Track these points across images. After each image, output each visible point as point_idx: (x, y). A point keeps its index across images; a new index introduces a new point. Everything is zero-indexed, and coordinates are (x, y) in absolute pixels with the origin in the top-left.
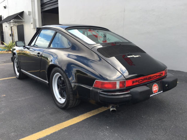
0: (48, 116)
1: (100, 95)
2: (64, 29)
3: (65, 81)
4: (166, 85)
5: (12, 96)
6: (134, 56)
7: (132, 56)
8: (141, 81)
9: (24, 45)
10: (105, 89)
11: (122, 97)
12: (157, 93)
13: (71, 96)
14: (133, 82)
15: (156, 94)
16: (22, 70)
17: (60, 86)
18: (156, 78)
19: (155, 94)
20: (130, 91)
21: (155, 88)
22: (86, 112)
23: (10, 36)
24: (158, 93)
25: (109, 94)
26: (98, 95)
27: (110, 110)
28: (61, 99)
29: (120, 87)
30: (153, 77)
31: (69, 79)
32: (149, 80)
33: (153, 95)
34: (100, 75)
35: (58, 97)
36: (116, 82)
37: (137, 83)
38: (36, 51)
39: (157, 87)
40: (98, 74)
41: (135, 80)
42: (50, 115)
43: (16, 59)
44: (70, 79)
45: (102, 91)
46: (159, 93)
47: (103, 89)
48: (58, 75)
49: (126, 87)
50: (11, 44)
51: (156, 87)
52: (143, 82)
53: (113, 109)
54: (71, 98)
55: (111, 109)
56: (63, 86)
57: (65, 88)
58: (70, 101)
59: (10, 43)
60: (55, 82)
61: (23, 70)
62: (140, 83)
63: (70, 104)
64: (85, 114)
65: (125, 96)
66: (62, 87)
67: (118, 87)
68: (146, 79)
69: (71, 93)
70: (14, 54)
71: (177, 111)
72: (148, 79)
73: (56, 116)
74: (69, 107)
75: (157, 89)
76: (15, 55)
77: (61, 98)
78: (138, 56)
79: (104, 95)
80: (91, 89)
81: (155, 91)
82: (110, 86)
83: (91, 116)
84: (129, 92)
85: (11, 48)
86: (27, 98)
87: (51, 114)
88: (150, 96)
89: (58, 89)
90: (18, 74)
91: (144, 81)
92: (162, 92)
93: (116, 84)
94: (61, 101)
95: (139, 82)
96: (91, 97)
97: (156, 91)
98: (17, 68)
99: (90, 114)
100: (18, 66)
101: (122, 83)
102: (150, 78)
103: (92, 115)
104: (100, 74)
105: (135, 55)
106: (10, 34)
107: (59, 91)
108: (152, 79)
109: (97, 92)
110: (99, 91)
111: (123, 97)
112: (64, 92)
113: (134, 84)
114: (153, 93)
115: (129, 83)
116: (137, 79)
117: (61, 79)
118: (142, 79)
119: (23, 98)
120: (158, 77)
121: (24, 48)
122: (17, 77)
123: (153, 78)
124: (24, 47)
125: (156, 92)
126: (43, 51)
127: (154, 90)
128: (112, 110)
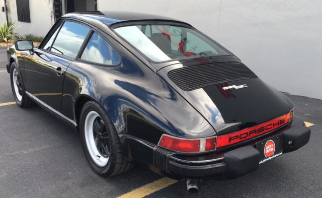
0: (76, 189)
1: (170, 162)
2: (108, 26)
3: (107, 128)
4: (290, 142)
5: (10, 145)
6: (234, 86)
7: (230, 87)
8: (245, 135)
9: (31, 47)
10: (179, 152)
11: (208, 168)
12: (272, 157)
13: (118, 156)
14: (230, 139)
15: (270, 158)
16: (26, 92)
17: (99, 135)
18: (272, 129)
19: (268, 159)
20: (224, 156)
21: (270, 148)
22: (145, 184)
23: (3, 11)
24: (274, 156)
25: (186, 161)
26: (167, 161)
27: (187, 188)
28: (99, 157)
29: (206, 149)
30: (268, 127)
31: (114, 124)
32: (259, 133)
33: (264, 161)
34: (169, 123)
35: (94, 154)
36: (199, 141)
37: (238, 140)
38: (53, 62)
39: (273, 147)
40: (165, 120)
41: (233, 135)
42: (80, 186)
43: (15, 70)
44: (116, 124)
45: (173, 156)
46: (276, 156)
47: (175, 152)
48: (93, 115)
49: (217, 148)
50: (5, 27)
51: (270, 146)
52: (248, 137)
53: (192, 187)
54: (118, 161)
55: (189, 187)
56: (103, 135)
57: (107, 139)
58: (117, 165)
59: (3, 26)
60: (90, 127)
61: (29, 92)
62: (242, 140)
63: (116, 170)
64: (142, 188)
65: (214, 167)
66: (102, 137)
67: (202, 148)
68: (255, 131)
69: (118, 151)
70: (12, 60)
71: (306, 186)
72: (257, 132)
73: (91, 190)
74: (114, 174)
75: (272, 149)
76: (14, 63)
77: (99, 155)
78: (241, 86)
79: (178, 163)
80: (154, 149)
81: (268, 153)
82: (189, 146)
83: (152, 192)
84: (223, 158)
85: (5, 36)
86: (37, 149)
87: (82, 185)
88: (260, 163)
89: (94, 139)
90: (20, 98)
91: (251, 135)
92: (281, 153)
93: (199, 144)
94: (100, 161)
95: (240, 138)
96: (154, 162)
97: (270, 152)
98: (18, 86)
99: (152, 188)
100: (20, 84)
101: (211, 142)
102: (262, 129)
103: (155, 191)
104: (168, 121)
105: (236, 85)
106: (3, 8)
107: (96, 142)
108: (265, 131)
109: (165, 156)
110: (169, 155)
111: (210, 167)
112: (105, 145)
113: (232, 142)
114: (265, 158)
115: (223, 141)
116: (238, 133)
117: (99, 122)
118: (247, 133)
119: (30, 150)
120: (276, 127)
121: (32, 52)
122: (18, 102)
123: (266, 129)
124: (32, 50)
125: (270, 154)
126: (67, 65)
127: (267, 151)
128: (191, 189)
